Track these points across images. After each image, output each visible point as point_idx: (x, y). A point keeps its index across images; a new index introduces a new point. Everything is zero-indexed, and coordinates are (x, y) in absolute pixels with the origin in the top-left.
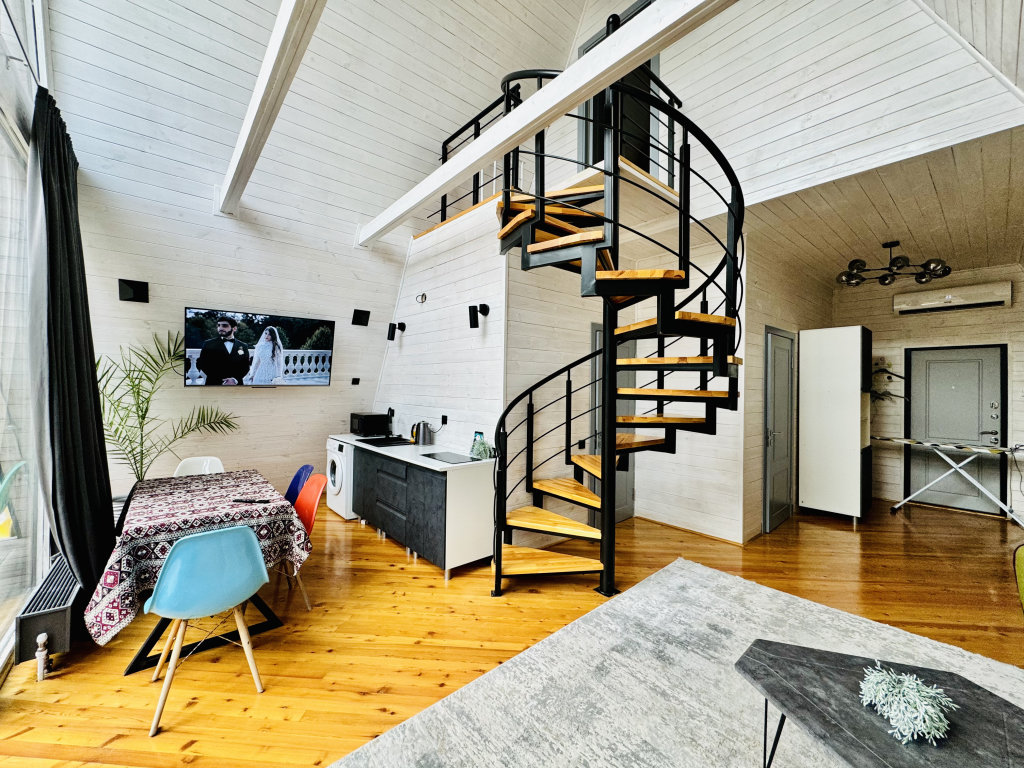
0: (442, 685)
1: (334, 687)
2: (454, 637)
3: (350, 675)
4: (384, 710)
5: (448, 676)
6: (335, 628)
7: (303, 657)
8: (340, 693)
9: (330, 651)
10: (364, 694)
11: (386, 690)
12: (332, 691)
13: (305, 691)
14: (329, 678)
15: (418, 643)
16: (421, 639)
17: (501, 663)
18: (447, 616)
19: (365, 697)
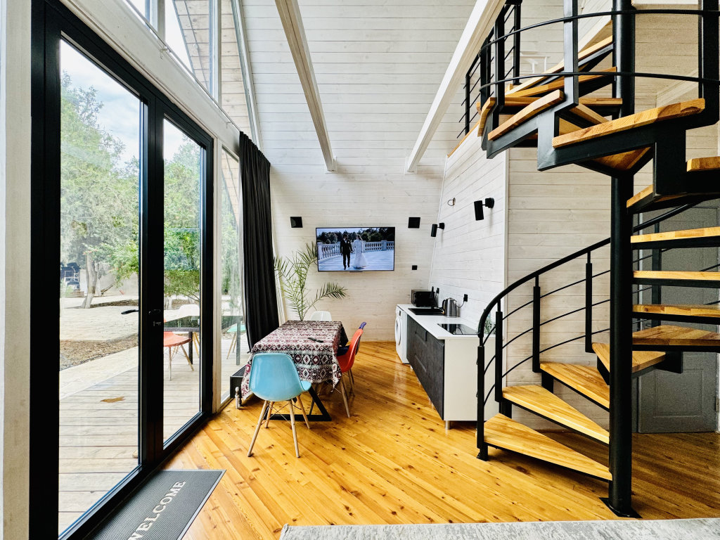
0: (394, 513)
1: (332, 475)
2: (426, 479)
3: (344, 472)
4: (347, 508)
5: (402, 508)
6: (355, 435)
7: (329, 446)
8: (332, 481)
9: (344, 449)
10: (344, 489)
11: (357, 495)
12: (329, 476)
13: (316, 468)
14: (332, 467)
15: (397, 470)
16: (401, 468)
17: (451, 522)
18: (430, 459)
19: (343, 492)
